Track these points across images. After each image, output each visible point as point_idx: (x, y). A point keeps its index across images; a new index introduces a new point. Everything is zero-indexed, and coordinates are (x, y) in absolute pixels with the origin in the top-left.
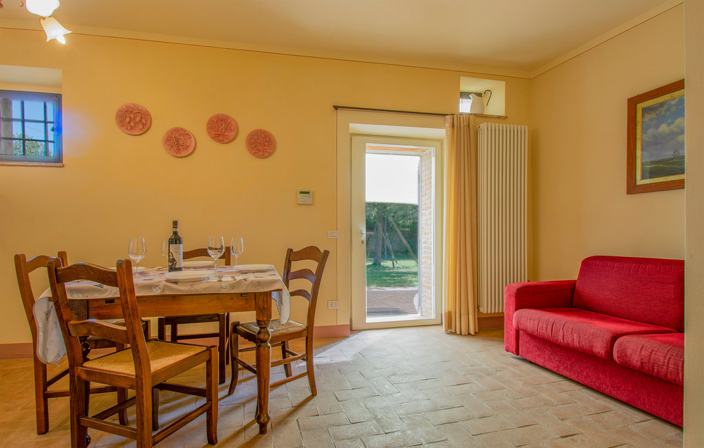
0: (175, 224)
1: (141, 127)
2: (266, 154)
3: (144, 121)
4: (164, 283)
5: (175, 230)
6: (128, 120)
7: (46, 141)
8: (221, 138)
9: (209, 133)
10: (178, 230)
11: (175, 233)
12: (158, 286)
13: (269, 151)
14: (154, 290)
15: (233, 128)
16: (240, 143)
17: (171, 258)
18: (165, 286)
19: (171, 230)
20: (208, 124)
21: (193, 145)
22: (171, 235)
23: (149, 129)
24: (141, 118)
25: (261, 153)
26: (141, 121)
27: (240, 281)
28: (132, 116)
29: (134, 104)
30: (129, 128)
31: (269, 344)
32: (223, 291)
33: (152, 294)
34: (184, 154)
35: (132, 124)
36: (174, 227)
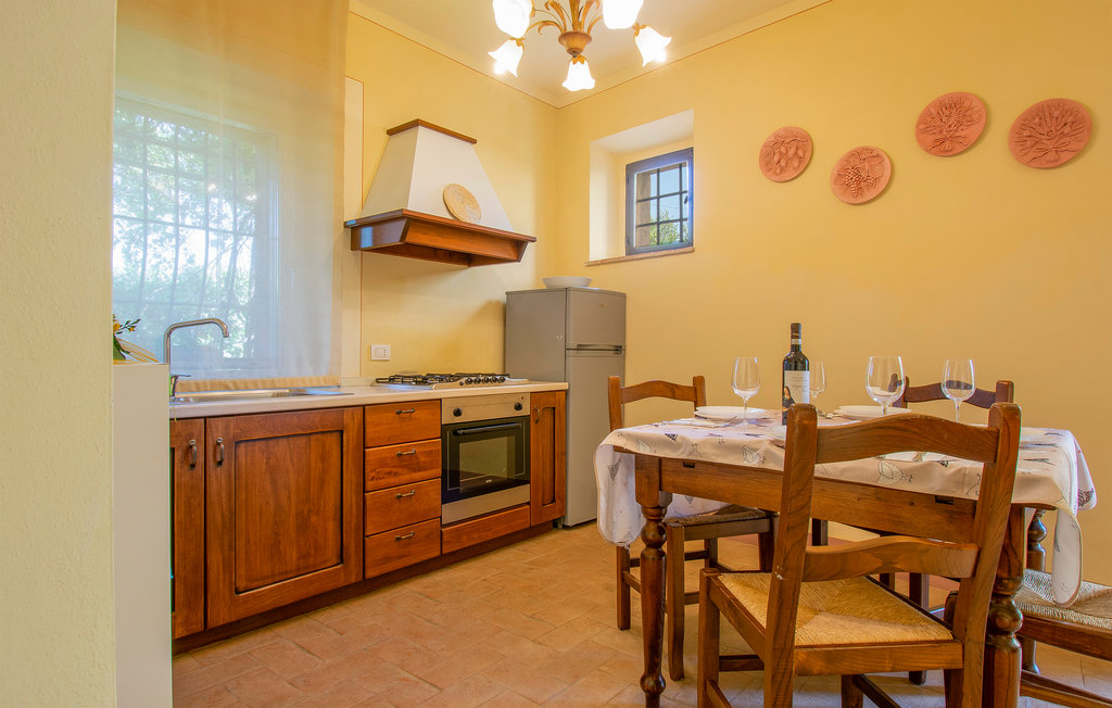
0: (796, 329)
1: (796, 164)
2: (1065, 156)
3: (800, 153)
4: (767, 446)
5: (794, 341)
6: (776, 158)
7: (681, 220)
8: (947, 145)
9: (920, 141)
10: (800, 341)
11: (796, 348)
12: (755, 450)
13: (1073, 146)
14: (749, 457)
15: (975, 117)
16: (995, 147)
17: (787, 397)
18: (767, 452)
19: (787, 342)
20: (919, 123)
21: (887, 173)
22: (787, 352)
23: (809, 162)
24: (797, 149)
25: (1052, 156)
26: (796, 154)
27: (930, 464)
28: (783, 149)
29: (786, 129)
30: (778, 171)
31: (1016, 643)
32: (883, 483)
33: (745, 464)
34: (868, 196)
35: (783, 163)
36: (793, 337)
